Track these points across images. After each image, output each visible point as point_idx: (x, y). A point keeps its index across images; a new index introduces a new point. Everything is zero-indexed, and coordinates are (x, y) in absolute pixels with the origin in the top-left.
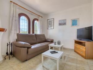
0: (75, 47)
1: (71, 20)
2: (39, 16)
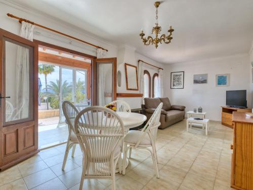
0: (222, 117)
1: (216, 75)
2: (160, 68)
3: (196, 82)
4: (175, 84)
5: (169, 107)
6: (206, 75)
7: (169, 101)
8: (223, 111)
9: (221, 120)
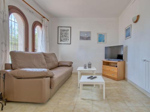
0: (103, 70)
1: (97, 33)
2: (44, 17)
3: (82, 38)
4: (62, 39)
5: (56, 63)
6: (90, 32)
7: (56, 57)
8: (103, 64)
9: (102, 72)
